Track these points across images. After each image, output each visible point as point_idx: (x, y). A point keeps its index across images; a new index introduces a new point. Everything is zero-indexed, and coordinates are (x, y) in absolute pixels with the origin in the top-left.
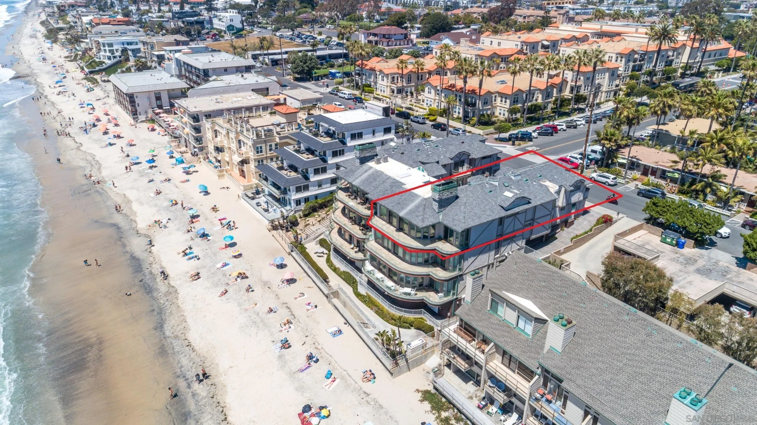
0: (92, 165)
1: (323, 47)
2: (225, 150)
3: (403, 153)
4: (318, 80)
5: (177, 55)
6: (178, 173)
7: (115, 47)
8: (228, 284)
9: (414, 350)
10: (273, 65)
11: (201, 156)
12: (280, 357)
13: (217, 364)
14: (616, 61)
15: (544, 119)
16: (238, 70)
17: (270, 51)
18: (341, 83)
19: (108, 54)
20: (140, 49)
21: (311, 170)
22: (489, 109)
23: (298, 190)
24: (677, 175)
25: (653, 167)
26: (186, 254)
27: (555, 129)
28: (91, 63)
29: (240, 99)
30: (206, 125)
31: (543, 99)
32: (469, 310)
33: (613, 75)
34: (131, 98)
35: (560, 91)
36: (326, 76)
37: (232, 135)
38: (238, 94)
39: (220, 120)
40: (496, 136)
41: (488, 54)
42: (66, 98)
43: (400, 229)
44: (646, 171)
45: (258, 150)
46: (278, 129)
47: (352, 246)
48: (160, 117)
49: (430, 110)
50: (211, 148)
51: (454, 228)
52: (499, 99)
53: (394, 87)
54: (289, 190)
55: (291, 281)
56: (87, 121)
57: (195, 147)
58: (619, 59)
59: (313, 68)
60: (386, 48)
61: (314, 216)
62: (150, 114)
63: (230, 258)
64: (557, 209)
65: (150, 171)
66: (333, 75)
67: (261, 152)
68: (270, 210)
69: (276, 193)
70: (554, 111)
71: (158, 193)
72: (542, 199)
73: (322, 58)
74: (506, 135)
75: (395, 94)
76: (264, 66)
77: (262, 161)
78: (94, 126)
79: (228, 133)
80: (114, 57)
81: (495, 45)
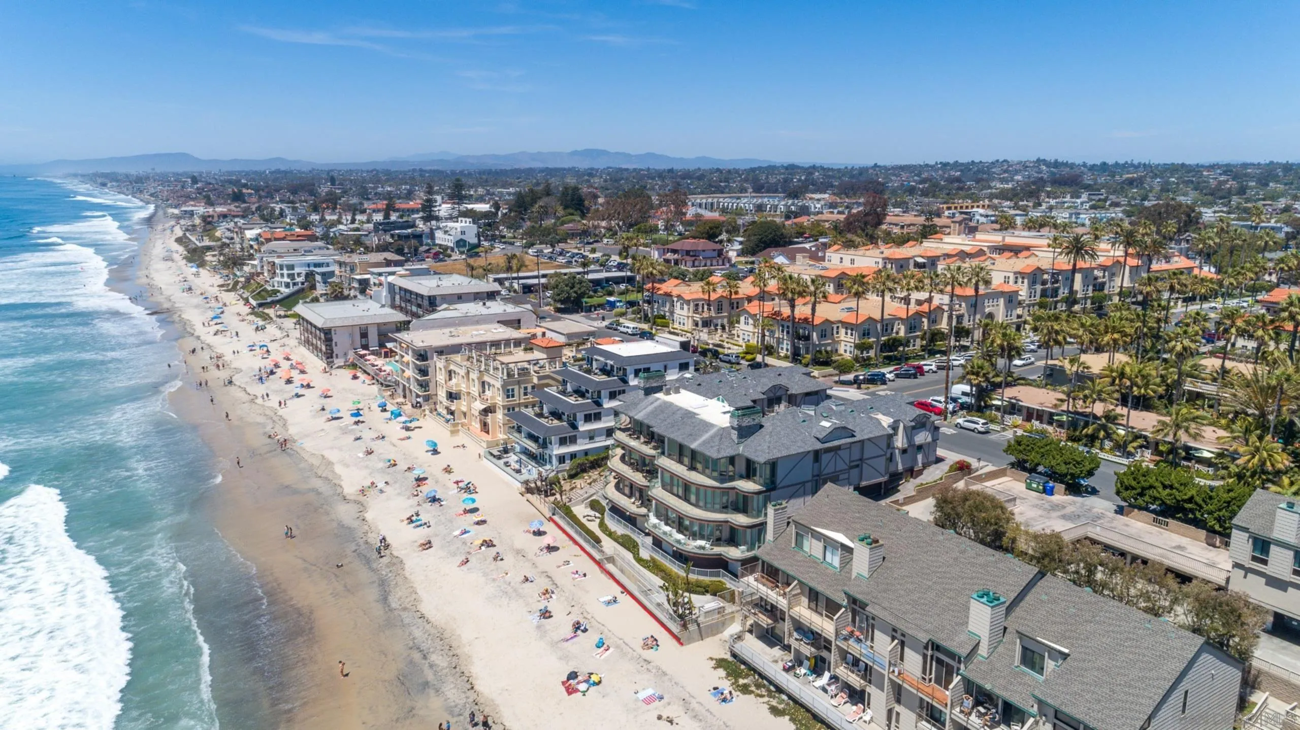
0: (274, 421)
1: (598, 268)
2: (462, 397)
3: (699, 385)
4: (590, 311)
5: (391, 279)
6: (394, 429)
7: (297, 270)
8: (469, 553)
9: (707, 613)
10: (524, 293)
11: (427, 407)
12: (539, 627)
13: (459, 635)
14: (1016, 282)
15: (907, 359)
16: (477, 297)
17: (521, 274)
18: (622, 315)
19: (286, 279)
20: (333, 272)
21: (580, 416)
22: (829, 344)
23: (563, 442)
24: (1065, 418)
25: (1038, 410)
26: (412, 522)
27: (920, 370)
28: (259, 293)
29: (482, 332)
30: (439, 363)
31: (906, 333)
32: (772, 549)
33: (1010, 301)
34: (327, 334)
35: (933, 322)
36: (601, 306)
37: (474, 375)
38: (479, 327)
39: (458, 358)
40: (836, 378)
41: (833, 274)
42: (228, 340)
43: (692, 468)
44: (1030, 414)
45: (509, 394)
46: (536, 368)
47: (633, 500)
48: (366, 360)
49: (747, 346)
50: (442, 395)
51: (756, 459)
52: (843, 331)
53: (697, 317)
54: (551, 443)
55: (551, 549)
56: (263, 368)
57: (418, 396)
58: (1020, 280)
59: (583, 295)
60: (691, 270)
61: (583, 477)
62: (351, 356)
63: (470, 525)
64: (897, 451)
65: (355, 427)
66: (612, 305)
67: (513, 396)
68: (523, 471)
69: (532, 446)
70: (923, 348)
71: (369, 453)
72: (871, 432)
73: (597, 282)
74: (850, 377)
75: (700, 327)
76: (512, 294)
77: (513, 409)
78: (272, 373)
79: (468, 372)
80: (294, 284)
81: (847, 263)
